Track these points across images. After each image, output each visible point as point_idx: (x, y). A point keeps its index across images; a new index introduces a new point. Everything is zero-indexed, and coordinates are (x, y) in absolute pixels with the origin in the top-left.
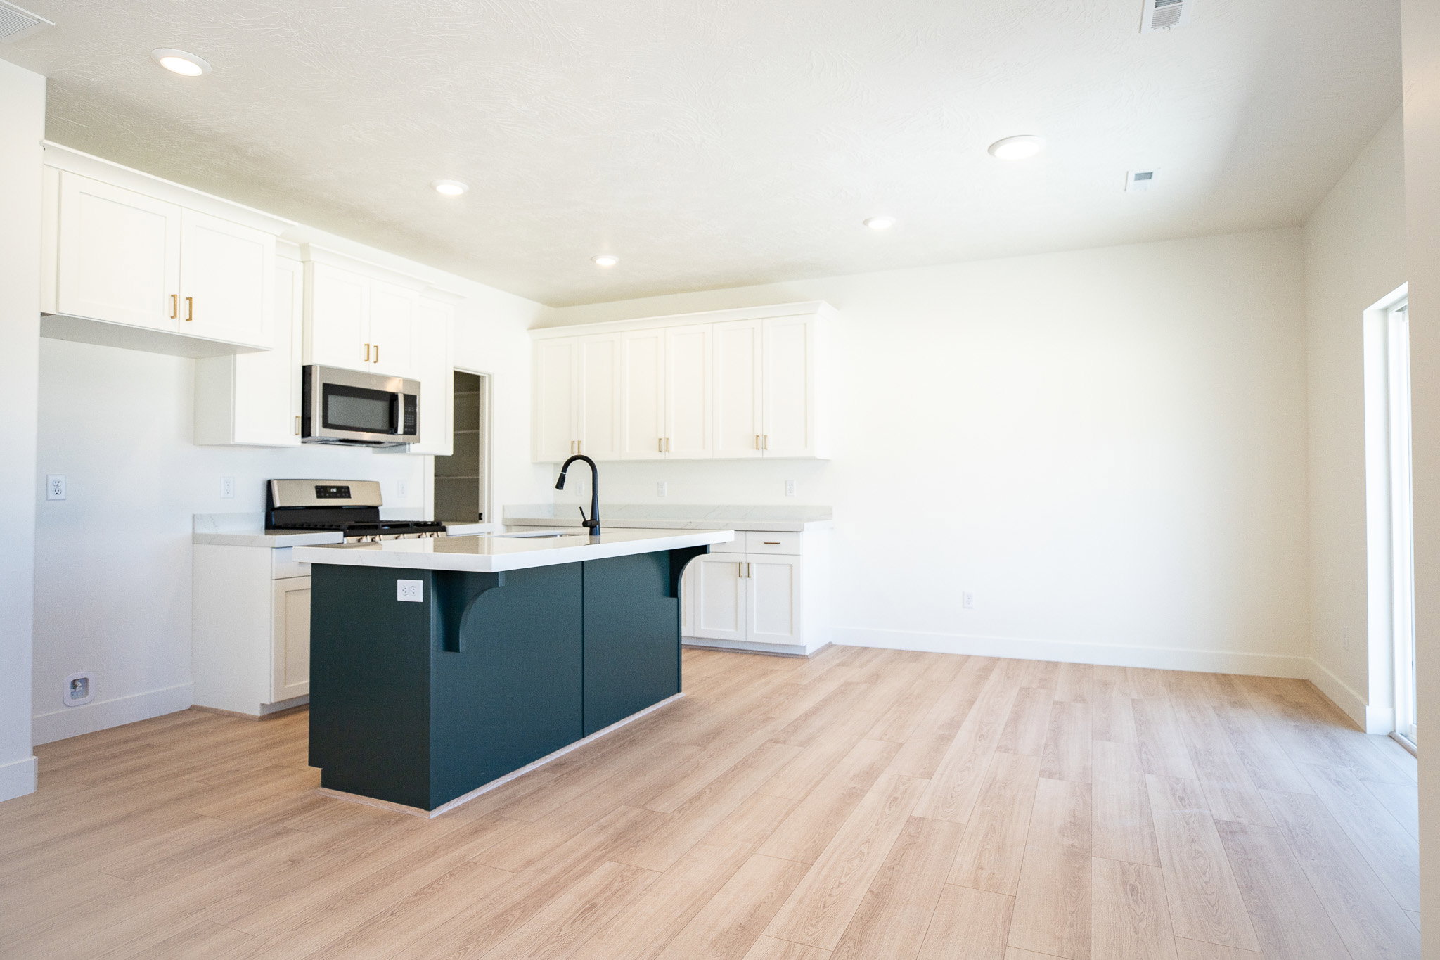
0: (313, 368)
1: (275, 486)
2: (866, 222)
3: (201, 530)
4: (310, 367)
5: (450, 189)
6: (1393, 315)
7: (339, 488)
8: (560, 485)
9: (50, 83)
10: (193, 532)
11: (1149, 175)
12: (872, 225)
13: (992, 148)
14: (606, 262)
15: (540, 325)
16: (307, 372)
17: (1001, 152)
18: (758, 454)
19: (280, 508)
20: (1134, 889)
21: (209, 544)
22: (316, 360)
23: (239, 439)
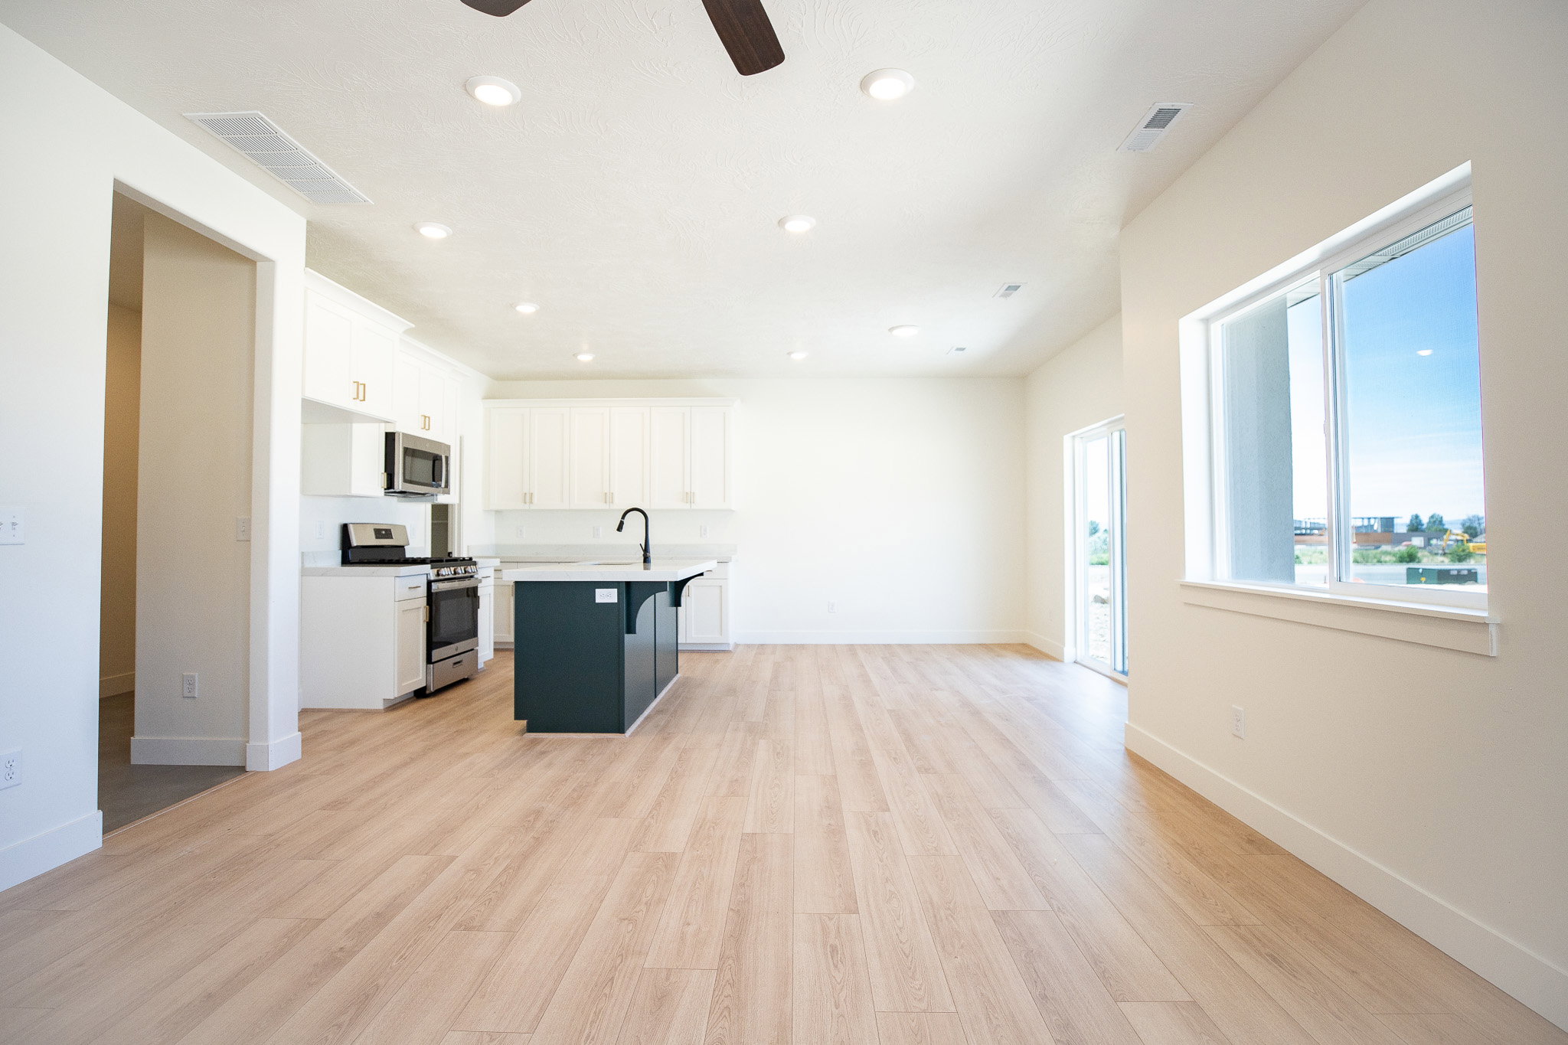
0: (396, 435)
1: (351, 529)
2: (789, 354)
3: (308, 565)
4: (393, 434)
5: (526, 309)
6: (1077, 440)
7: (386, 530)
8: (620, 528)
9: (309, 223)
10: (302, 567)
11: (963, 349)
12: (792, 356)
13: (891, 329)
14: (585, 358)
15: (488, 397)
16: (390, 438)
17: (895, 332)
18: (687, 506)
19: (357, 547)
20: (875, 833)
21: (322, 575)
22: (399, 428)
23: (354, 492)
